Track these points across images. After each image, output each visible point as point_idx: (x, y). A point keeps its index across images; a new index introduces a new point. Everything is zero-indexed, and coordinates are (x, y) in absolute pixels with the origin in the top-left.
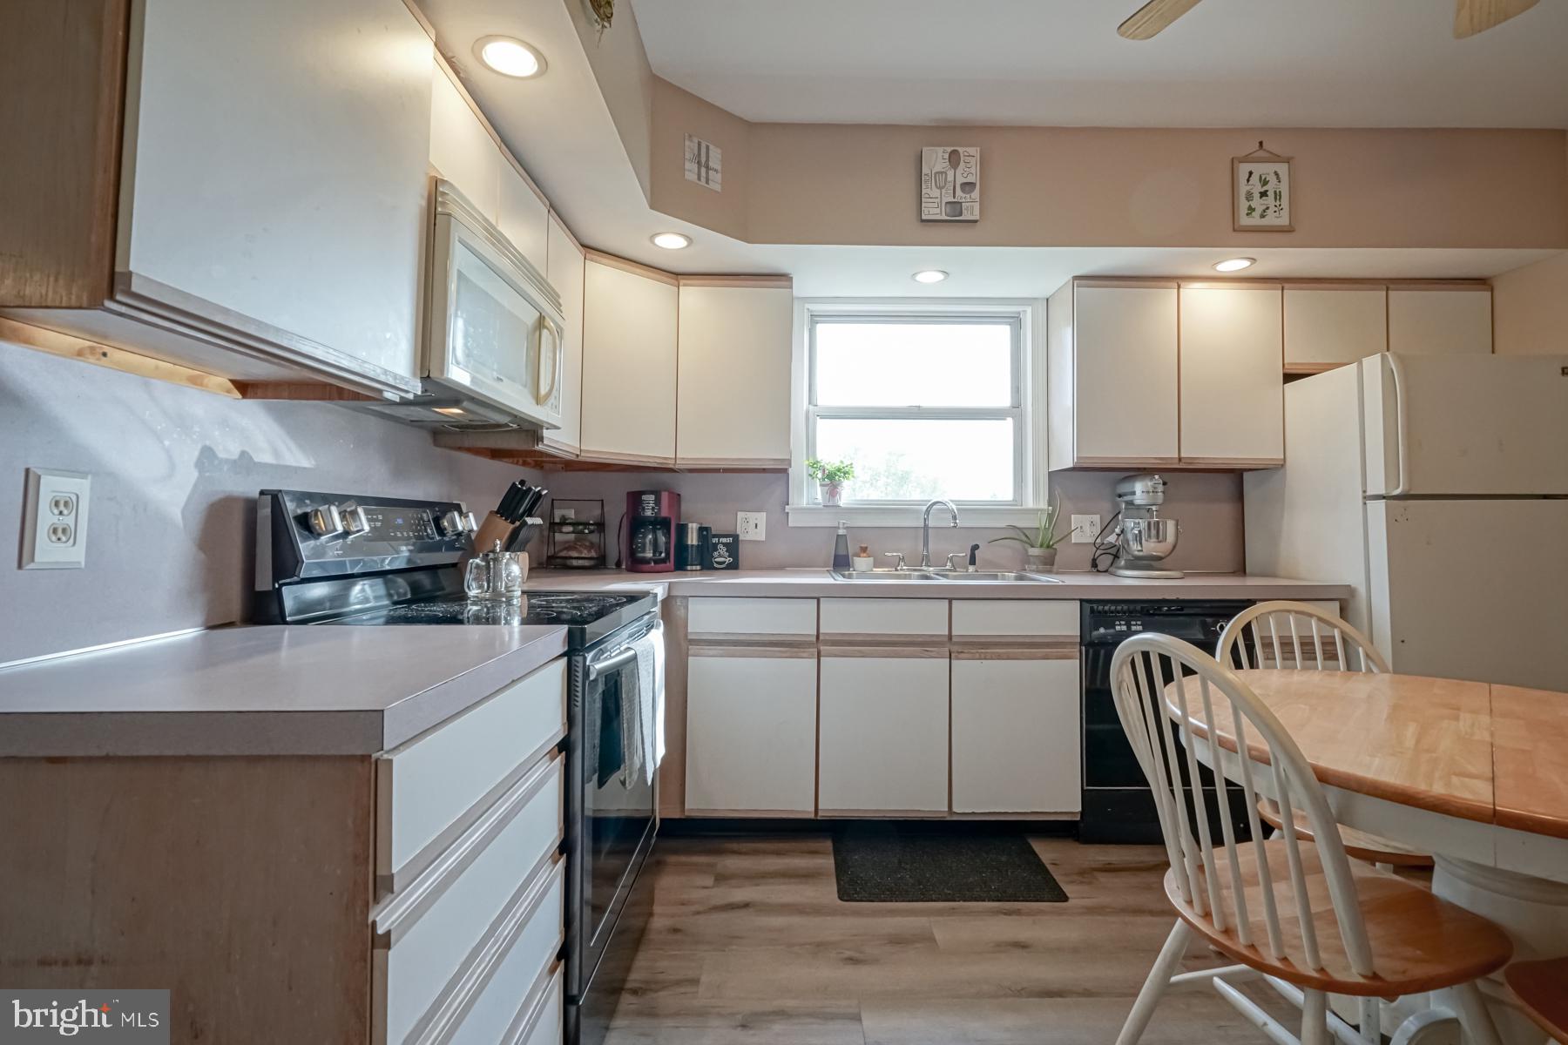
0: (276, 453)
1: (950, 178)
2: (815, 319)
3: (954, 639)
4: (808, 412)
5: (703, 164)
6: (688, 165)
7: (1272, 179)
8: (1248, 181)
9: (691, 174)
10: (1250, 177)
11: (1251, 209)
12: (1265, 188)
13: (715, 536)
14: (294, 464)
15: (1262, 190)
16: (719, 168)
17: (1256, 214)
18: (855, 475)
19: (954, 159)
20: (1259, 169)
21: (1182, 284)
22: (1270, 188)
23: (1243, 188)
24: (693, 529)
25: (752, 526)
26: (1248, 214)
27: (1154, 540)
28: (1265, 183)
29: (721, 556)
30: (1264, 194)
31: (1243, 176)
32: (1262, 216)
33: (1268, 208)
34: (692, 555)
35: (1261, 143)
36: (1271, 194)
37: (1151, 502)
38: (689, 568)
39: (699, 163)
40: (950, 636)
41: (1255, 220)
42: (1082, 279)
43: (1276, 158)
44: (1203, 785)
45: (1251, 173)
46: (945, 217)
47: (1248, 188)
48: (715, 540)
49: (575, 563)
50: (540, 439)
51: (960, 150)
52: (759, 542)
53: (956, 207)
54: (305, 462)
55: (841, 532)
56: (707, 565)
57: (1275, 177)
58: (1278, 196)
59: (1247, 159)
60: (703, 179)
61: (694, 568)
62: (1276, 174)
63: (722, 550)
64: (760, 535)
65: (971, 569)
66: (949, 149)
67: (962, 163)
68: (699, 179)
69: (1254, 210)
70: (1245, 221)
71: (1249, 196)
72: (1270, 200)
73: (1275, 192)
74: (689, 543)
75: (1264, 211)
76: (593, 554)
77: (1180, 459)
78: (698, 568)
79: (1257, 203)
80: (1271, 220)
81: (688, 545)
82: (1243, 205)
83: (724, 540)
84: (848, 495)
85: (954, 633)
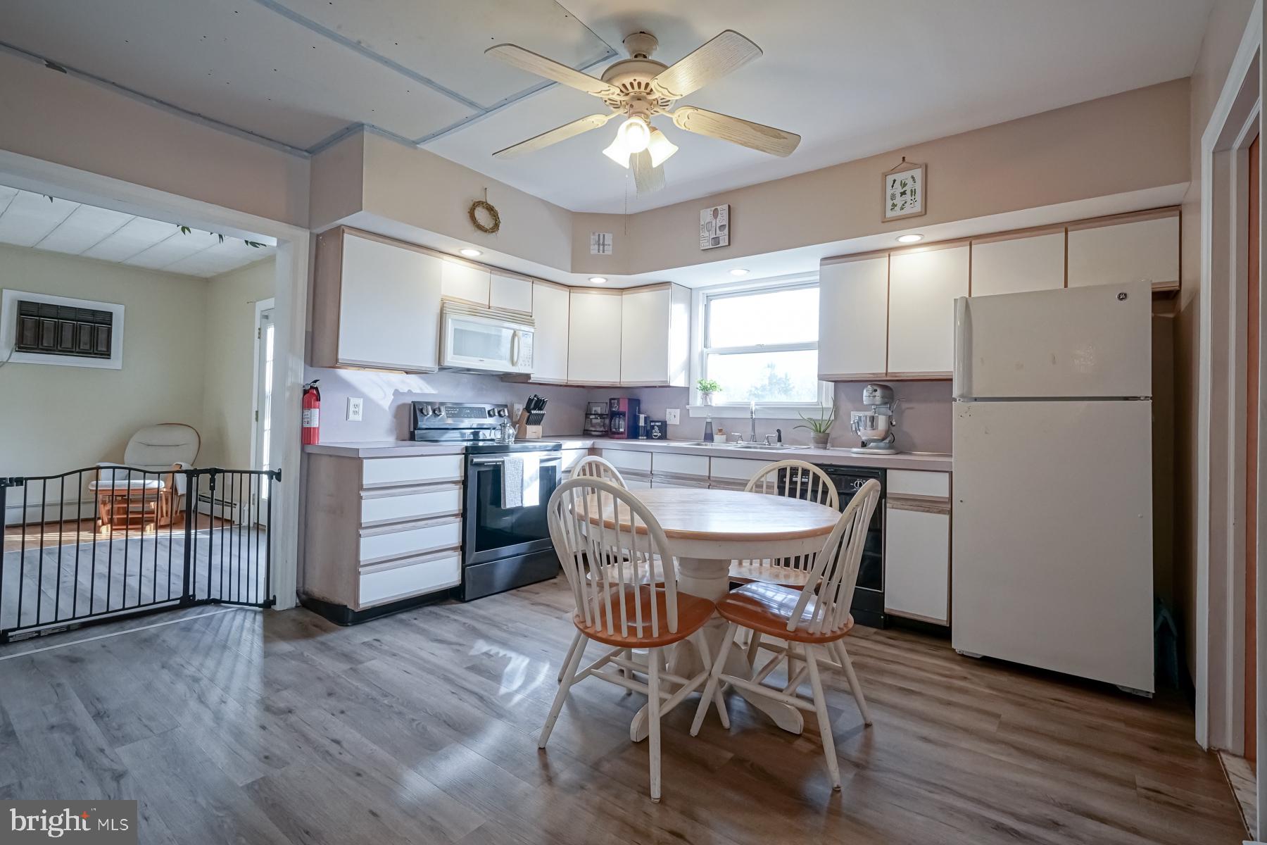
0: (421, 389)
1: (714, 224)
2: (709, 298)
3: (711, 479)
4: (702, 352)
5: (601, 244)
6: (592, 247)
7: (910, 182)
8: (893, 186)
9: (594, 250)
10: (894, 183)
11: (894, 205)
12: (904, 189)
13: (653, 421)
14: (428, 392)
15: (902, 191)
16: (611, 243)
17: (897, 208)
18: (721, 387)
19: (715, 213)
20: (899, 177)
21: (892, 254)
22: (908, 188)
23: (889, 192)
24: (642, 417)
25: (673, 417)
26: (891, 210)
27: (869, 428)
28: (905, 185)
29: (656, 432)
30: (903, 193)
31: (889, 183)
32: (902, 209)
33: (906, 203)
34: (641, 431)
35: (904, 158)
36: (908, 192)
37: (871, 403)
38: (640, 438)
39: (599, 245)
40: (709, 477)
41: (898, 212)
42: (826, 260)
43: (914, 166)
44: (856, 585)
45: (894, 181)
46: (711, 247)
47: (892, 192)
48: (652, 424)
49: (594, 433)
50: (530, 378)
51: (718, 207)
52: (675, 425)
53: (716, 240)
54: (434, 392)
55: (709, 420)
56: (649, 436)
57: (911, 180)
58: (913, 192)
59: (893, 171)
60: (601, 252)
61: (642, 438)
62: (913, 177)
63: (656, 428)
64: (677, 421)
65: (779, 444)
66: (713, 209)
67: (719, 215)
68: (599, 252)
69: (896, 206)
70: (890, 214)
71: (893, 197)
72: (908, 197)
73: (912, 191)
74: (640, 425)
75: (903, 205)
76: (602, 429)
77: (886, 374)
78: (645, 438)
79: (899, 201)
80: (908, 210)
81: (639, 426)
82: (889, 203)
83: (657, 424)
84: (717, 399)
85: (711, 475)
